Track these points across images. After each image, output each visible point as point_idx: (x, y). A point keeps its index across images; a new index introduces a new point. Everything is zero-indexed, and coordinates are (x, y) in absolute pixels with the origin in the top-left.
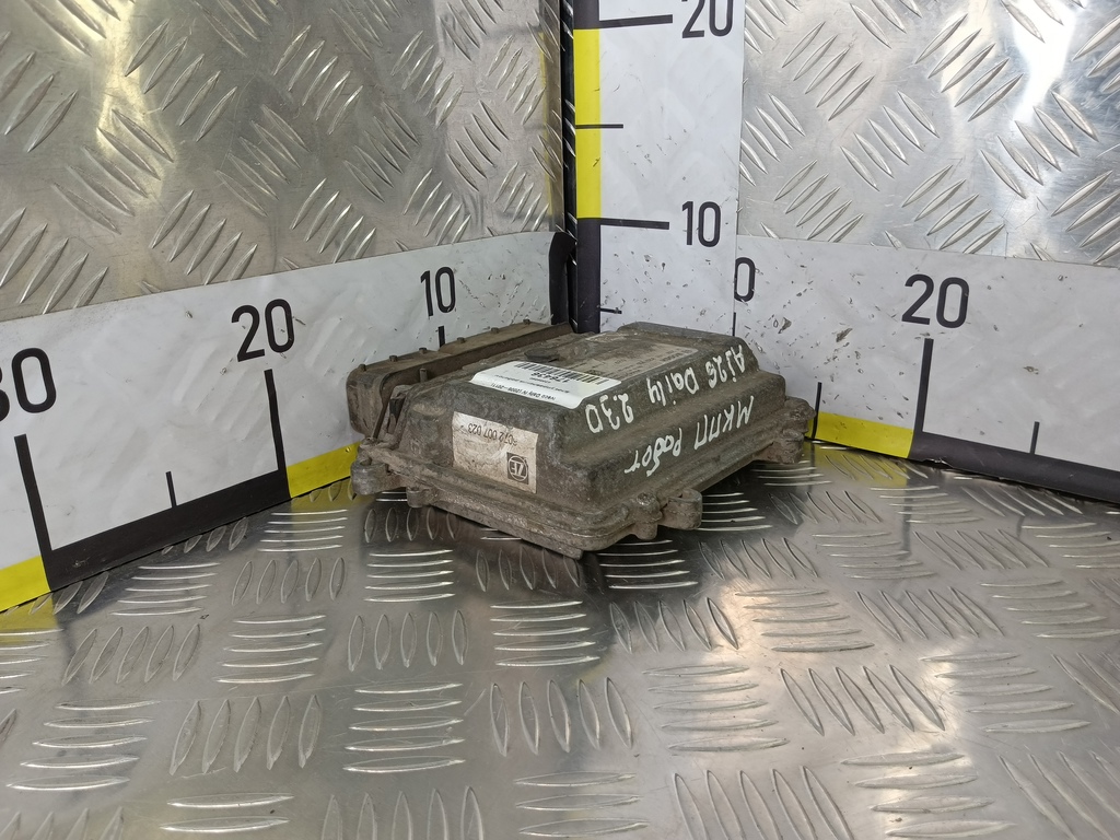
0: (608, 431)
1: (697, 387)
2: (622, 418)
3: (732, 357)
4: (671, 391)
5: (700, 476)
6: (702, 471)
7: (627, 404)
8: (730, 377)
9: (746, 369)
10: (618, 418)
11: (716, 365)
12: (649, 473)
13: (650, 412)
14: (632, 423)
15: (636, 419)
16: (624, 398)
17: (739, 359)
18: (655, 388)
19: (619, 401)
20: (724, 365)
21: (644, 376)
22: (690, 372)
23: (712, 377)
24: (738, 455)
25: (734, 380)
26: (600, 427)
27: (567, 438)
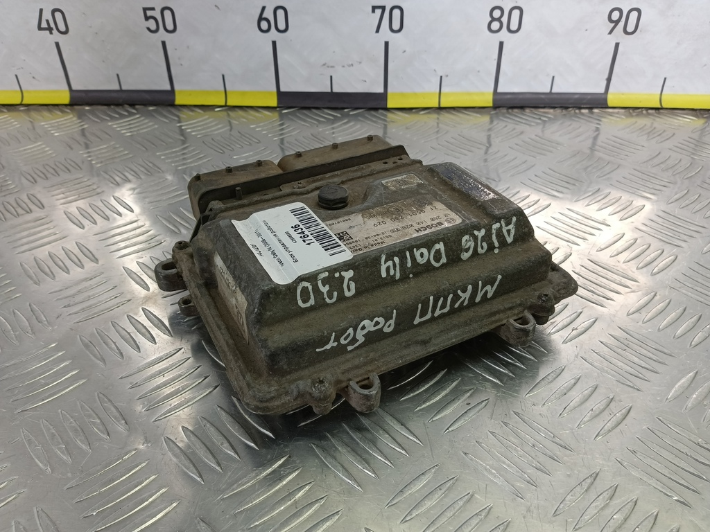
0: (321, 305)
1: (444, 260)
2: (341, 291)
3: (499, 230)
4: (409, 265)
5: (401, 357)
6: (405, 352)
7: (350, 280)
8: (491, 247)
9: (515, 240)
10: (335, 294)
11: (476, 238)
12: (350, 348)
13: (378, 287)
14: (354, 296)
15: (359, 293)
16: (348, 274)
17: (509, 231)
18: (390, 263)
19: (342, 278)
20: (487, 237)
21: (381, 251)
22: (440, 246)
23: (467, 250)
24: (456, 336)
25: (496, 251)
26: (312, 302)
27: (268, 313)
